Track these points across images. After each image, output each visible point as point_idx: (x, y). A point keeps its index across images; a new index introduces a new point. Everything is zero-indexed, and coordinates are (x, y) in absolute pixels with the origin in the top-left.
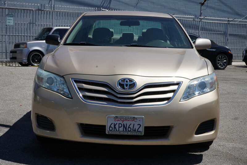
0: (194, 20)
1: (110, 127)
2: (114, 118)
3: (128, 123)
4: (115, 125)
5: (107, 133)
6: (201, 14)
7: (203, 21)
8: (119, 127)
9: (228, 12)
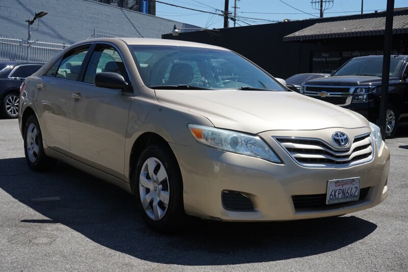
0: (20, 45)
1: (331, 195)
2: (335, 183)
3: (346, 187)
4: (335, 192)
5: (327, 203)
6: (29, 36)
7: (32, 46)
8: (339, 194)
9: (49, 34)
